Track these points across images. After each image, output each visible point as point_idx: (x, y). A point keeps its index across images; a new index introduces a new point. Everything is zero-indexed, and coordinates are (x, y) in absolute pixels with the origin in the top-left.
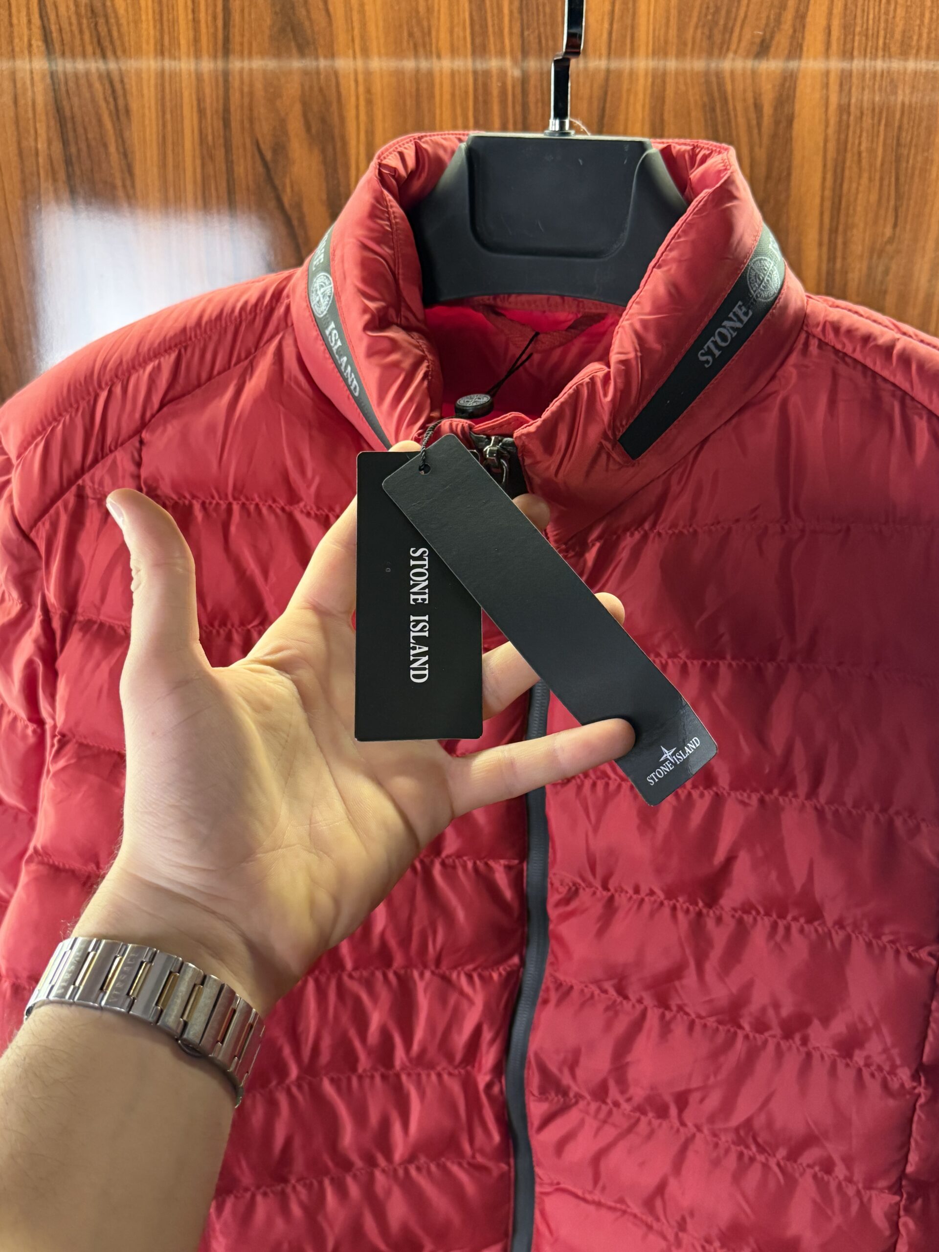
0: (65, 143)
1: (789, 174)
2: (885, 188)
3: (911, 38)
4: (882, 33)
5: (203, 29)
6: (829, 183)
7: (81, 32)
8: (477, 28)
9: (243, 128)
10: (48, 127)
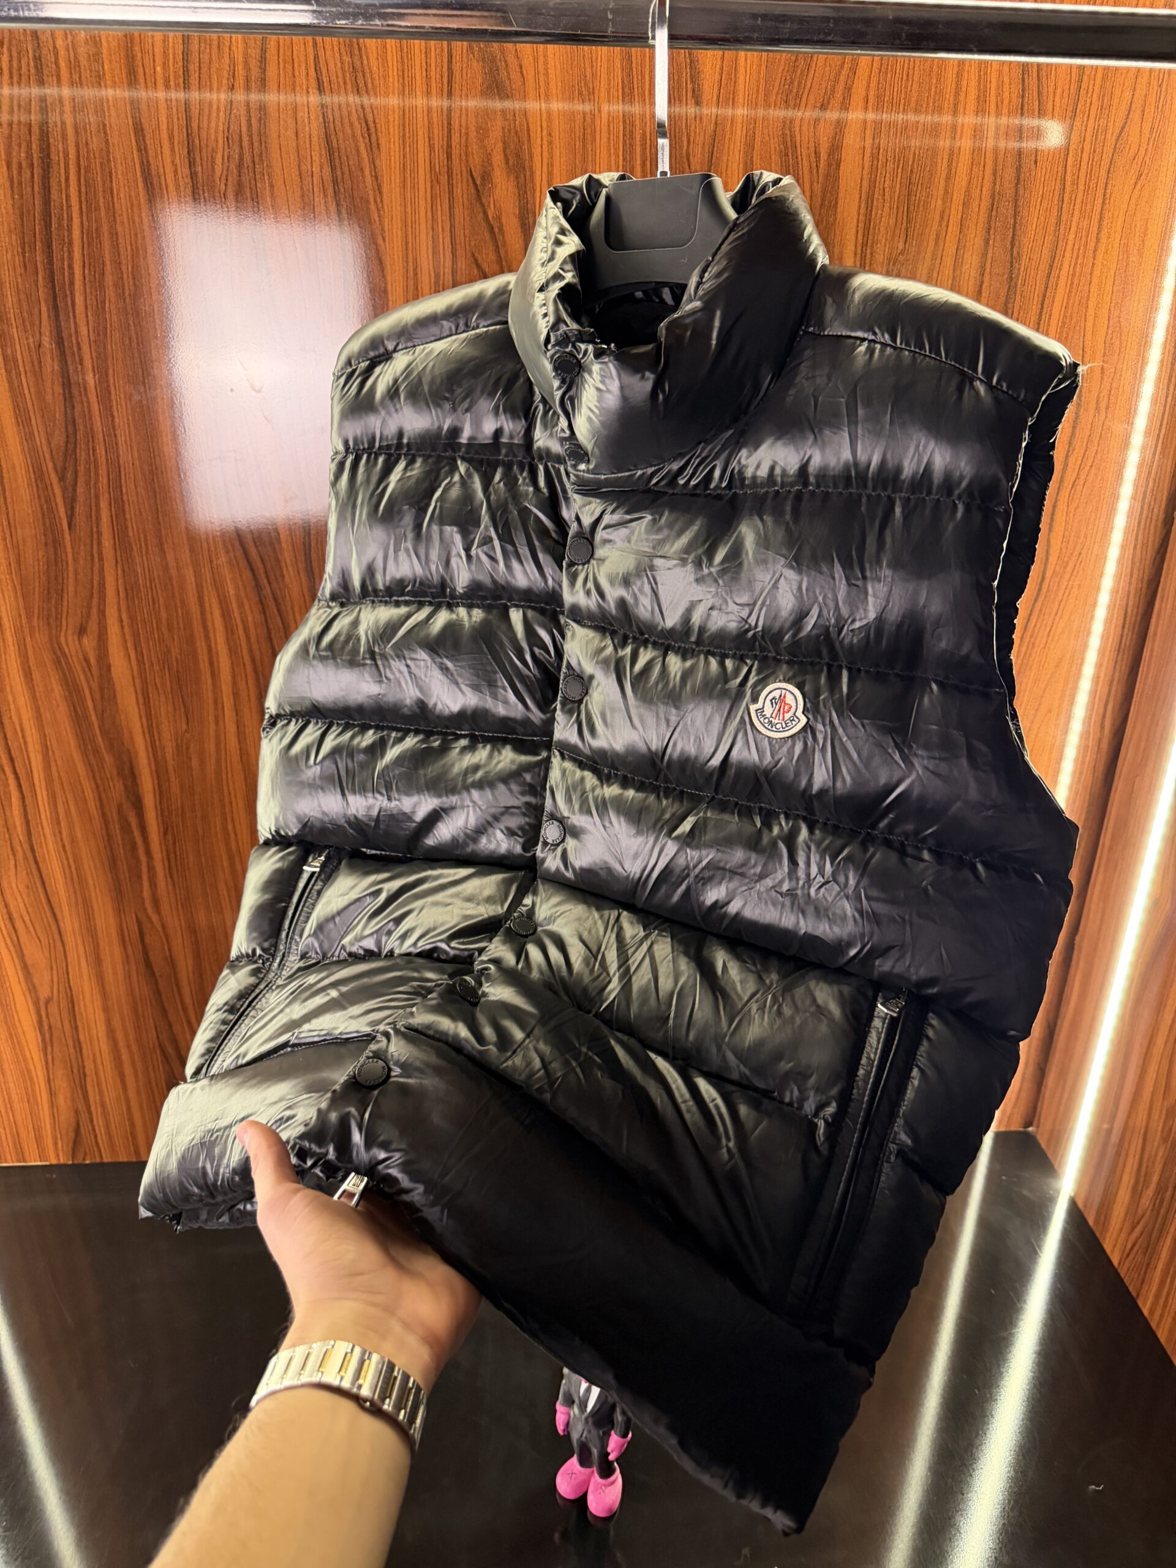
0: (333, 169)
1: (836, 203)
2: (900, 214)
3: (921, 106)
4: (902, 101)
5: (434, 85)
6: (863, 211)
7: (345, 83)
8: (627, 90)
9: (460, 160)
10: (321, 155)
